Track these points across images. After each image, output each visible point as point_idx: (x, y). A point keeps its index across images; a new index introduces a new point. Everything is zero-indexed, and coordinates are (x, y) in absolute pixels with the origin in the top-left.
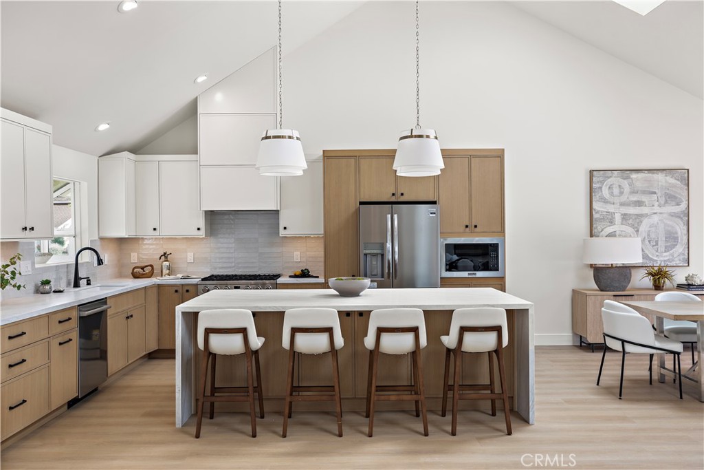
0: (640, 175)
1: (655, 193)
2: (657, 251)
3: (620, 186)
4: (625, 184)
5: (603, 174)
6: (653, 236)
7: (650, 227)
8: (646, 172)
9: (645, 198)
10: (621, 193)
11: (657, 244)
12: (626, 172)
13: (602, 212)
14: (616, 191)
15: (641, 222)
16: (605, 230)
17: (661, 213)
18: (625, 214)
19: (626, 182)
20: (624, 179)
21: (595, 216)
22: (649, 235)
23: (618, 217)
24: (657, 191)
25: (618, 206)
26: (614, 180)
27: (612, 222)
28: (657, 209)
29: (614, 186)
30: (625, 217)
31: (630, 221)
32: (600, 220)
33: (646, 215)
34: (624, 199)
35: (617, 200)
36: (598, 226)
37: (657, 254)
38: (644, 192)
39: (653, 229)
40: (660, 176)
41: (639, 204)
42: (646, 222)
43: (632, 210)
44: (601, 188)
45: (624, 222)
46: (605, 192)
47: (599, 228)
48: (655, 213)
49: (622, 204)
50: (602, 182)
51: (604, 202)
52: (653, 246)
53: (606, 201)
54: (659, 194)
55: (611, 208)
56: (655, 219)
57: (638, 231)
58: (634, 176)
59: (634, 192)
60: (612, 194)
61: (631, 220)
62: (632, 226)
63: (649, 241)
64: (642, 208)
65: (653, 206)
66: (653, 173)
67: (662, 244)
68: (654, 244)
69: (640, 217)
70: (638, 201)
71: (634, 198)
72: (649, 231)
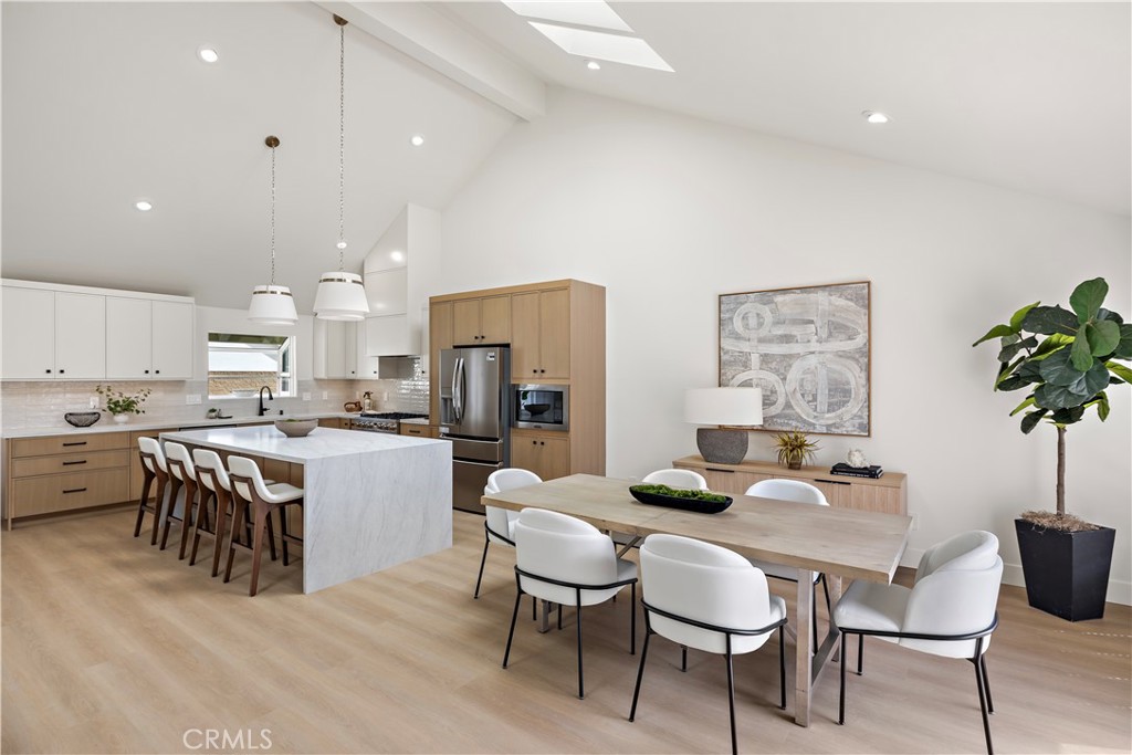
0: (788, 297)
1: (812, 322)
2: (815, 410)
3: (758, 315)
4: (766, 311)
5: (736, 299)
6: (808, 387)
7: (804, 373)
8: (798, 291)
9: (796, 331)
10: (760, 325)
11: (815, 399)
12: (767, 295)
13: (733, 352)
14: (753, 322)
15: (790, 366)
16: (738, 376)
17: (821, 353)
18: (766, 355)
19: (767, 308)
20: (765, 304)
21: (724, 358)
22: (802, 386)
23: (755, 360)
24: (815, 319)
25: (755, 343)
26: (750, 307)
27: (746, 366)
28: (814, 346)
29: (750, 315)
30: (766, 359)
31: (773, 365)
32: (730, 363)
33: (798, 356)
34: (763, 332)
35: (753, 335)
36: (728, 372)
37: (815, 414)
38: (795, 322)
39: (809, 377)
40: (821, 297)
41: (787, 339)
42: (797, 367)
43: (775, 349)
44: (731, 319)
45: (764, 367)
46: (738, 325)
47: (729, 375)
48: (813, 353)
49: (761, 341)
50: (733, 311)
51: (736, 338)
52: (809, 402)
53: (738, 337)
54: (819, 324)
55: (745, 347)
56: (813, 361)
57: (784, 379)
58: (779, 298)
59: (778, 323)
60: (746, 326)
61: (774, 363)
62: (776, 371)
63: (803, 395)
64: (792, 345)
65: (809, 341)
66: (810, 293)
67: (823, 399)
68: (811, 399)
69: (788, 359)
70: (786, 336)
71: (779, 331)
72: (803, 379)
